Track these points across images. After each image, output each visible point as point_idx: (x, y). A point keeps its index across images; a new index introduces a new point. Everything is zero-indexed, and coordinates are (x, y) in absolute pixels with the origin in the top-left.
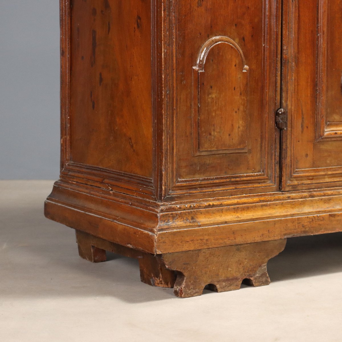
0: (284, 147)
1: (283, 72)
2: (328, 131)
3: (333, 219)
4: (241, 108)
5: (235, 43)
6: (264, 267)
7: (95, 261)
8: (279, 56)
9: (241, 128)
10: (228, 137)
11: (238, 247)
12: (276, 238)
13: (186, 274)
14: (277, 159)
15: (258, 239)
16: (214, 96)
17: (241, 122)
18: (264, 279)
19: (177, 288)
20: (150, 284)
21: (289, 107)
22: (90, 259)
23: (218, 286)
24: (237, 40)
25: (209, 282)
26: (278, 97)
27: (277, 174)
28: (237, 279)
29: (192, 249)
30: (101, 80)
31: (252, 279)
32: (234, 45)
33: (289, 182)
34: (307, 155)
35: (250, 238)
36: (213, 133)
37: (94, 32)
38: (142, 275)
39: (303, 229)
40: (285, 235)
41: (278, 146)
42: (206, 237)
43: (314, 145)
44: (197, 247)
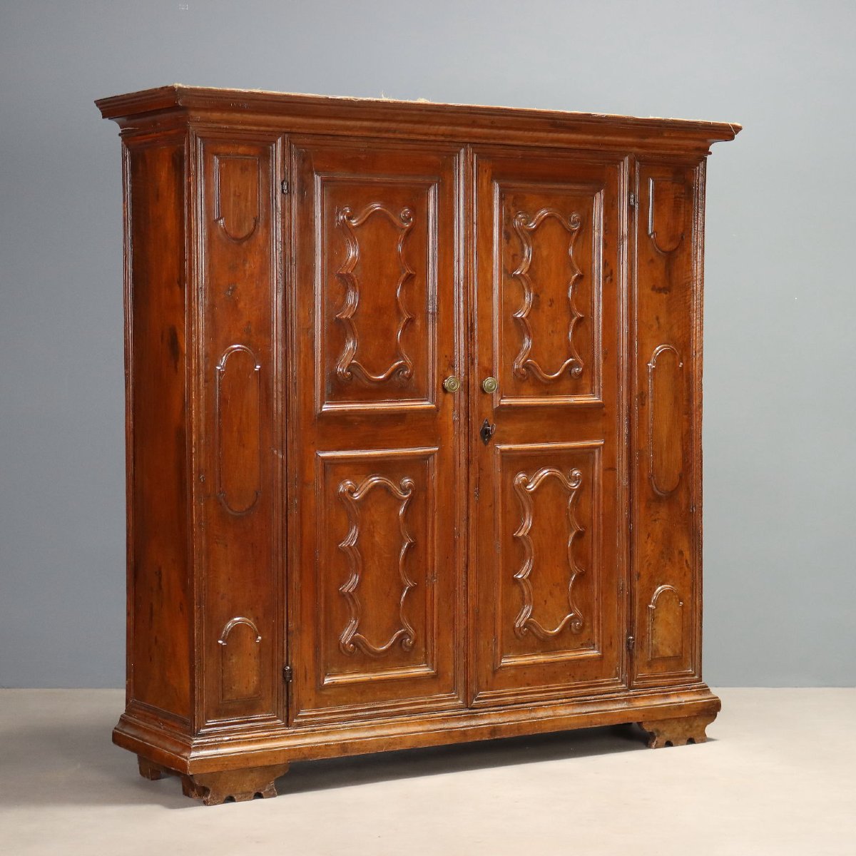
0: (290, 694)
1: (289, 639)
2: (327, 681)
3: (328, 748)
4: (256, 668)
5: (250, 622)
6: (272, 783)
7: (152, 779)
8: (285, 629)
9: (255, 682)
10: (245, 689)
11: (251, 770)
12: (281, 763)
13: (211, 789)
14: (285, 704)
15: (267, 763)
16: (234, 661)
17: (255, 678)
18: (272, 793)
19: (205, 799)
20: (189, 796)
21: (295, 665)
22: (148, 778)
23: (235, 798)
24: (252, 619)
25: (229, 794)
26: (285, 658)
27: (285, 714)
28: (250, 792)
29: (215, 771)
30: (156, 641)
31: (262, 793)
32: (250, 624)
33: (295, 721)
34: (310, 700)
35: (260, 763)
36: (233, 687)
37: (152, 604)
38: (184, 790)
39: (304, 756)
40: (288, 760)
41: (285, 694)
42: (226, 763)
43: (316, 692)
44: (219, 769)
